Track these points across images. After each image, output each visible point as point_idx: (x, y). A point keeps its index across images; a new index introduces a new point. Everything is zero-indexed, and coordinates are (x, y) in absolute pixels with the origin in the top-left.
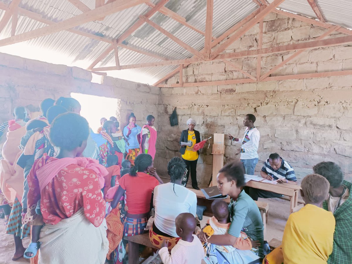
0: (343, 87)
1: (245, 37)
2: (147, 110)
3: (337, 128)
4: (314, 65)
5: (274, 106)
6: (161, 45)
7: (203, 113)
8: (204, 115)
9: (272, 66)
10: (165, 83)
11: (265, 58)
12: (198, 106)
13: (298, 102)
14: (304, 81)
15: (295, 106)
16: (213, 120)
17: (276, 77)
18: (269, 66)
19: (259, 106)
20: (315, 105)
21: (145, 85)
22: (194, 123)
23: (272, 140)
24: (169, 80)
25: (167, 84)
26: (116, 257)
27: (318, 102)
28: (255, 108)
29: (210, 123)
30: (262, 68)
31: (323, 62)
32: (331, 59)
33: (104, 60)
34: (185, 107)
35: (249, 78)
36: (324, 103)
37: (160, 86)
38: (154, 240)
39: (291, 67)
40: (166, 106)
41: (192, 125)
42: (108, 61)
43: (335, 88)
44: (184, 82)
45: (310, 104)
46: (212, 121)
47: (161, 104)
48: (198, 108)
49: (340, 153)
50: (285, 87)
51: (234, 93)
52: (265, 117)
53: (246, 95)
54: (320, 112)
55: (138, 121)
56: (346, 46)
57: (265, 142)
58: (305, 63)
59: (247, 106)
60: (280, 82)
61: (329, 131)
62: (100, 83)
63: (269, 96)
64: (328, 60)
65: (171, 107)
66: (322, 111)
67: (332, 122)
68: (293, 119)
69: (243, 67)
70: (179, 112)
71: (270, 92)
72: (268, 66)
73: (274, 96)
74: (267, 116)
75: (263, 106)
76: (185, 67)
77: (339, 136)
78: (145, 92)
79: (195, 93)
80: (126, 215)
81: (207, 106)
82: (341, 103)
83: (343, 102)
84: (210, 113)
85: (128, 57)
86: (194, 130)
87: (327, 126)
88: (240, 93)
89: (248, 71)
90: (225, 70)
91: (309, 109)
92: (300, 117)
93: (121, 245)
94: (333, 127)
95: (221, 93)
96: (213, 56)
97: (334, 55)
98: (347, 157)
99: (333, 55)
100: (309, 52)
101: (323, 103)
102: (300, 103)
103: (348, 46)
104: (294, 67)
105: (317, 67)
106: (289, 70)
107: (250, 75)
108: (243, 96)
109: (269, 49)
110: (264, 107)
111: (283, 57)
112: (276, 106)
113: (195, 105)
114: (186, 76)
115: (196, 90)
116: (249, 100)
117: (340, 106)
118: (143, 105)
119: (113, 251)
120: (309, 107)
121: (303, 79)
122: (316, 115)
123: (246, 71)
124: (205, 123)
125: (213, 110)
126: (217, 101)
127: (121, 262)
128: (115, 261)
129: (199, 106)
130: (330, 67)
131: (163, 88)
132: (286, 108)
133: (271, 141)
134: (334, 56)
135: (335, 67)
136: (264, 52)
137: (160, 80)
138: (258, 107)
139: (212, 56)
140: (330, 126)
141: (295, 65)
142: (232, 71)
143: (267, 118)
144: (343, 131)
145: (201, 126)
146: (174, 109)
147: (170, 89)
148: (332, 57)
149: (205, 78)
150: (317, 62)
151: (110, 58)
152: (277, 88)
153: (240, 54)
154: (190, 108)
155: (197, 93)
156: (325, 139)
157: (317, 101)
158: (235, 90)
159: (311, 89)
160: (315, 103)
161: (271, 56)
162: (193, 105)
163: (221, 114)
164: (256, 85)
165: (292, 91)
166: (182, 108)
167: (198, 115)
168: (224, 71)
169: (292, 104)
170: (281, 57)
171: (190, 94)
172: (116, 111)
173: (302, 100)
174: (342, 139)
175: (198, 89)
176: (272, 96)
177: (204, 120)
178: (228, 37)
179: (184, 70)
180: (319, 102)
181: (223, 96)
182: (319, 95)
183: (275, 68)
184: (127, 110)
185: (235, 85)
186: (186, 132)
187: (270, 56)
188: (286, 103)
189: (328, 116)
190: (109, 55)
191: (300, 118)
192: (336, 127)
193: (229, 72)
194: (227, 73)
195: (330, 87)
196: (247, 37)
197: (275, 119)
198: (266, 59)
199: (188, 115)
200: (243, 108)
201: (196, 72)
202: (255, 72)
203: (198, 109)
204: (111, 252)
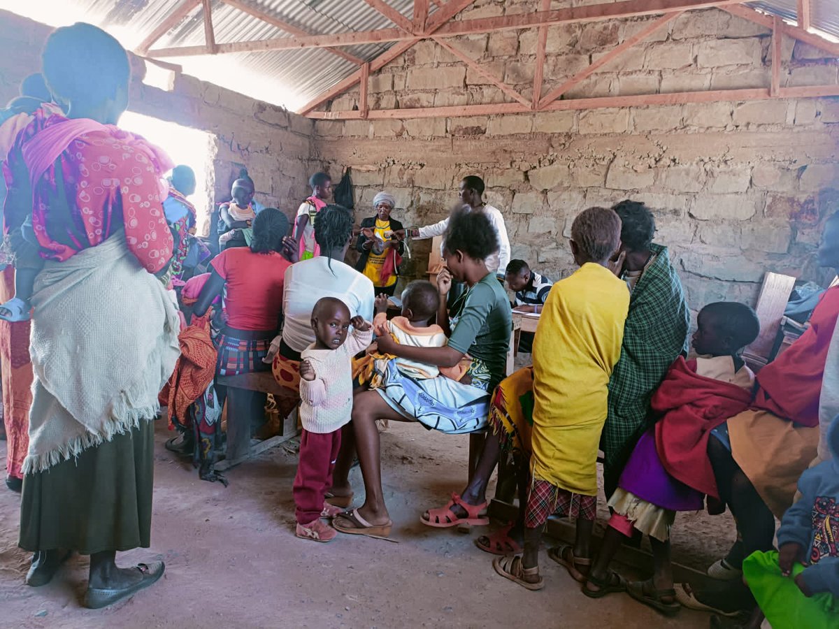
0: (708, 128)
1: (513, 6)
2: (281, 169)
3: (691, 215)
4: (655, 76)
5: (567, 167)
6: (317, 5)
7: (411, 182)
8: (413, 187)
9: (567, 76)
10: (325, 108)
11: (553, 58)
12: (401, 166)
13: (616, 160)
14: (630, 113)
15: (608, 169)
16: (432, 198)
17: (575, 101)
18: (561, 75)
19: (535, 167)
20: (650, 167)
21: (278, 109)
22: (391, 202)
23: (557, 243)
24: (334, 103)
25: (330, 111)
26: (198, 413)
27: (655, 160)
28: (526, 172)
29: (425, 204)
30: (545, 81)
31: (673, 70)
32: (690, 65)
33: (176, 32)
34: (371, 167)
35: (516, 102)
36: (668, 162)
37: (313, 115)
38: (282, 371)
39: (606, 79)
40: (327, 165)
41: (386, 207)
42: (186, 36)
43: (693, 128)
44: (371, 107)
45: (640, 163)
46: (432, 201)
47: (315, 160)
48: (401, 169)
49: (690, 270)
50: (592, 125)
51: (483, 138)
52: (545, 192)
53: (509, 142)
54: (657, 183)
55: (258, 192)
56: (721, 39)
57: (542, 246)
58: (636, 71)
59: (509, 166)
60: (582, 115)
61: (673, 223)
62: (165, 89)
63: (558, 144)
64: (683, 68)
65: (338, 167)
66: (664, 180)
67: (681, 203)
68: (602, 196)
69: (506, 77)
70: (357, 179)
71: (559, 136)
72: (559, 77)
73: (567, 145)
74: (551, 190)
75: (543, 169)
76: (375, 72)
77: (693, 234)
78: (277, 125)
79: (395, 134)
80: (222, 332)
81: (422, 166)
82: (702, 163)
83: (706, 160)
84: (428, 182)
85: (236, 30)
86: (390, 219)
87: (671, 211)
88: (496, 138)
89: (515, 86)
90: (465, 82)
91: (637, 176)
92: (618, 192)
93: (211, 392)
94: (682, 215)
95: (453, 135)
96: (432, 26)
97: (697, 56)
98: (704, 278)
99: (694, 57)
100: (646, 49)
101: (666, 161)
102: (619, 162)
103: (726, 38)
104: (614, 79)
105: (660, 82)
106: (602, 87)
107: (519, 95)
108: (502, 143)
109: (552, 14)
110: (546, 169)
111: (590, 57)
112: (571, 167)
113: (394, 163)
114: (375, 95)
115: (399, 128)
116: (513, 154)
117: (700, 169)
118: (271, 155)
119: (193, 403)
120: (636, 171)
121: (630, 107)
122: (649, 189)
123: (512, 87)
124: (414, 206)
125: (433, 175)
126: (444, 155)
127: (210, 425)
128: (198, 422)
129: (403, 165)
130: (686, 81)
131: (321, 120)
132: (590, 172)
133: (554, 245)
134: (695, 60)
135: (695, 83)
136: (541, 20)
137: (314, 101)
138: (533, 169)
139: (429, 25)
140: (676, 212)
141: (615, 76)
142: (480, 86)
143: (549, 194)
144: (700, 222)
145: (407, 212)
146: (345, 171)
147: (338, 125)
148: (691, 61)
149: (419, 99)
150: (661, 71)
151: (191, 26)
152: (575, 127)
153: (492, 22)
154: (382, 169)
155: (399, 135)
156: (663, 240)
157: (653, 158)
158: (486, 129)
159: (644, 131)
160: (649, 161)
161: (567, 54)
162: (389, 164)
163: (452, 184)
164: (531, 119)
165: (606, 134)
166: (363, 169)
167: (402, 186)
168: (462, 84)
169: (603, 163)
170: (587, 57)
171: (382, 138)
172: (205, 163)
173: (623, 154)
174: (698, 240)
175: (403, 126)
176: (563, 146)
177: (413, 199)
178: (476, 4)
179: (370, 79)
180: (659, 160)
181: (458, 143)
182: (659, 143)
183: (574, 79)
184: (232, 162)
185: (486, 118)
186: (371, 221)
187: (563, 53)
188: (592, 162)
189: (674, 190)
190: (190, 19)
191: (618, 195)
192: (687, 215)
193: (474, 87)
194: (469, 89)
195: (682, 127)
196: (518, 5)
197: (565, 196)
198: (555, 60)
199: (377, 186)
200: (500, 171)
201: (400, 85)
202: (530, 89)
203: (401, 173)
204: (188, 405)
